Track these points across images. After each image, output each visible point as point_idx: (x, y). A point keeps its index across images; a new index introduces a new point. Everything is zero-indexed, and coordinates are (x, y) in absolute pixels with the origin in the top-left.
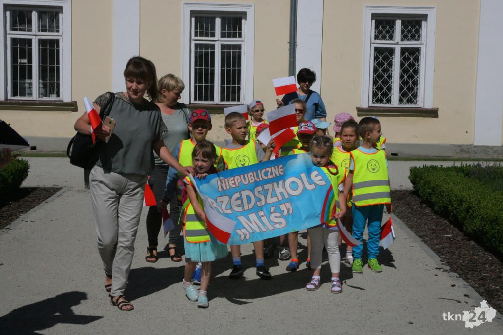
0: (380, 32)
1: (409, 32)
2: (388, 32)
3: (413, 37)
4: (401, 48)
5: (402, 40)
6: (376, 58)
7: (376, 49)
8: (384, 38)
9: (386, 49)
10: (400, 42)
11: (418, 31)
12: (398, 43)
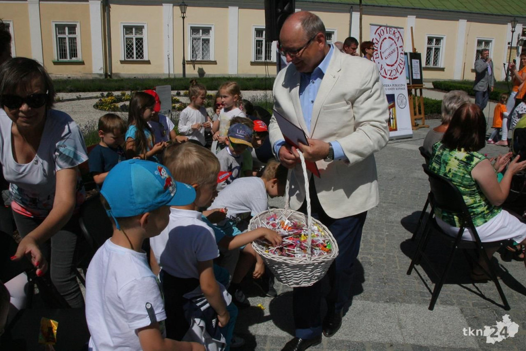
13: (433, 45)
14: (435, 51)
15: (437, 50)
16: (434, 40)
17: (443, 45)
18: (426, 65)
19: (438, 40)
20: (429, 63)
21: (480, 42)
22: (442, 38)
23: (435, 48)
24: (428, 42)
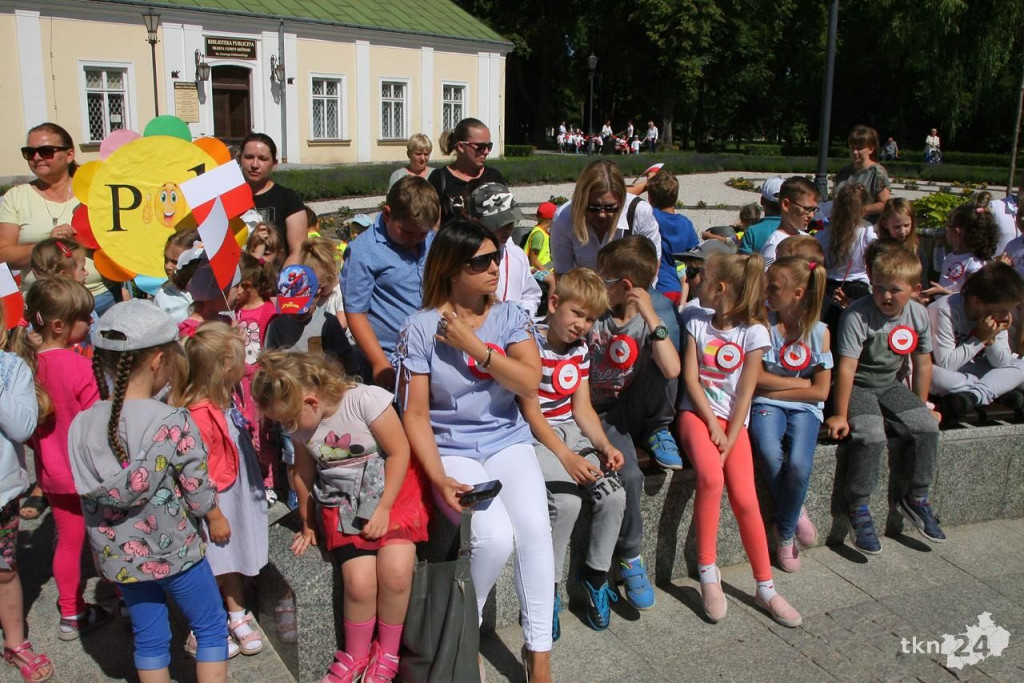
21: (93, 74)
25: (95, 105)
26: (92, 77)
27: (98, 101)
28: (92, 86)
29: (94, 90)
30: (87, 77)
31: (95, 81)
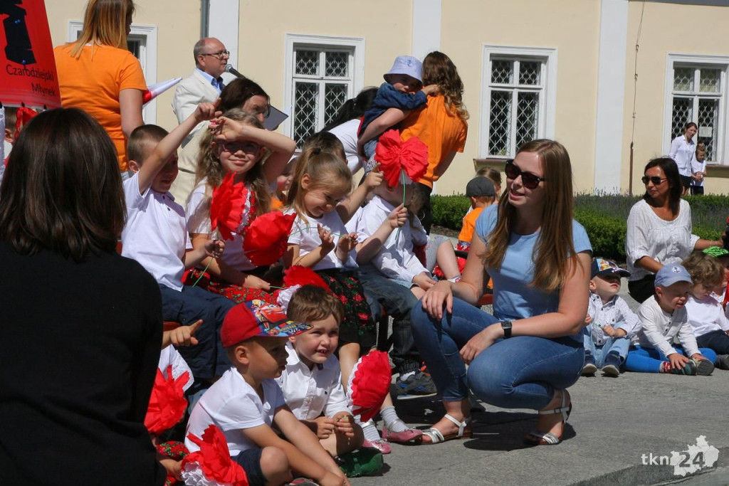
0: (302, 65)
1: (334, 65)
2: (310, 65)
3: (338, 72)
4: (326, 84)
5: (327, 75)
6: (298, 95)
7: (297, 84)
8: (305, 71)
9: (309, 84)
10: (325, 77)
11: (343, 66)
12: (322, 79)
13: (515, 82)
14: (522, 105)
15: (529, 101)
16: (517, 65)
17: (547, 81)
18: (493, 152)
19: (531, 67)
20: (501, 145)
21: (683, 72)
22: (545, 59)
23: (521, 96)
24: (495, 74)
25: (681, 114)
26: (681, 77)
27: (684, 108)
28: (680, 89)
29: (683, 93)
30: (675, 76)
31: (685, 82)
